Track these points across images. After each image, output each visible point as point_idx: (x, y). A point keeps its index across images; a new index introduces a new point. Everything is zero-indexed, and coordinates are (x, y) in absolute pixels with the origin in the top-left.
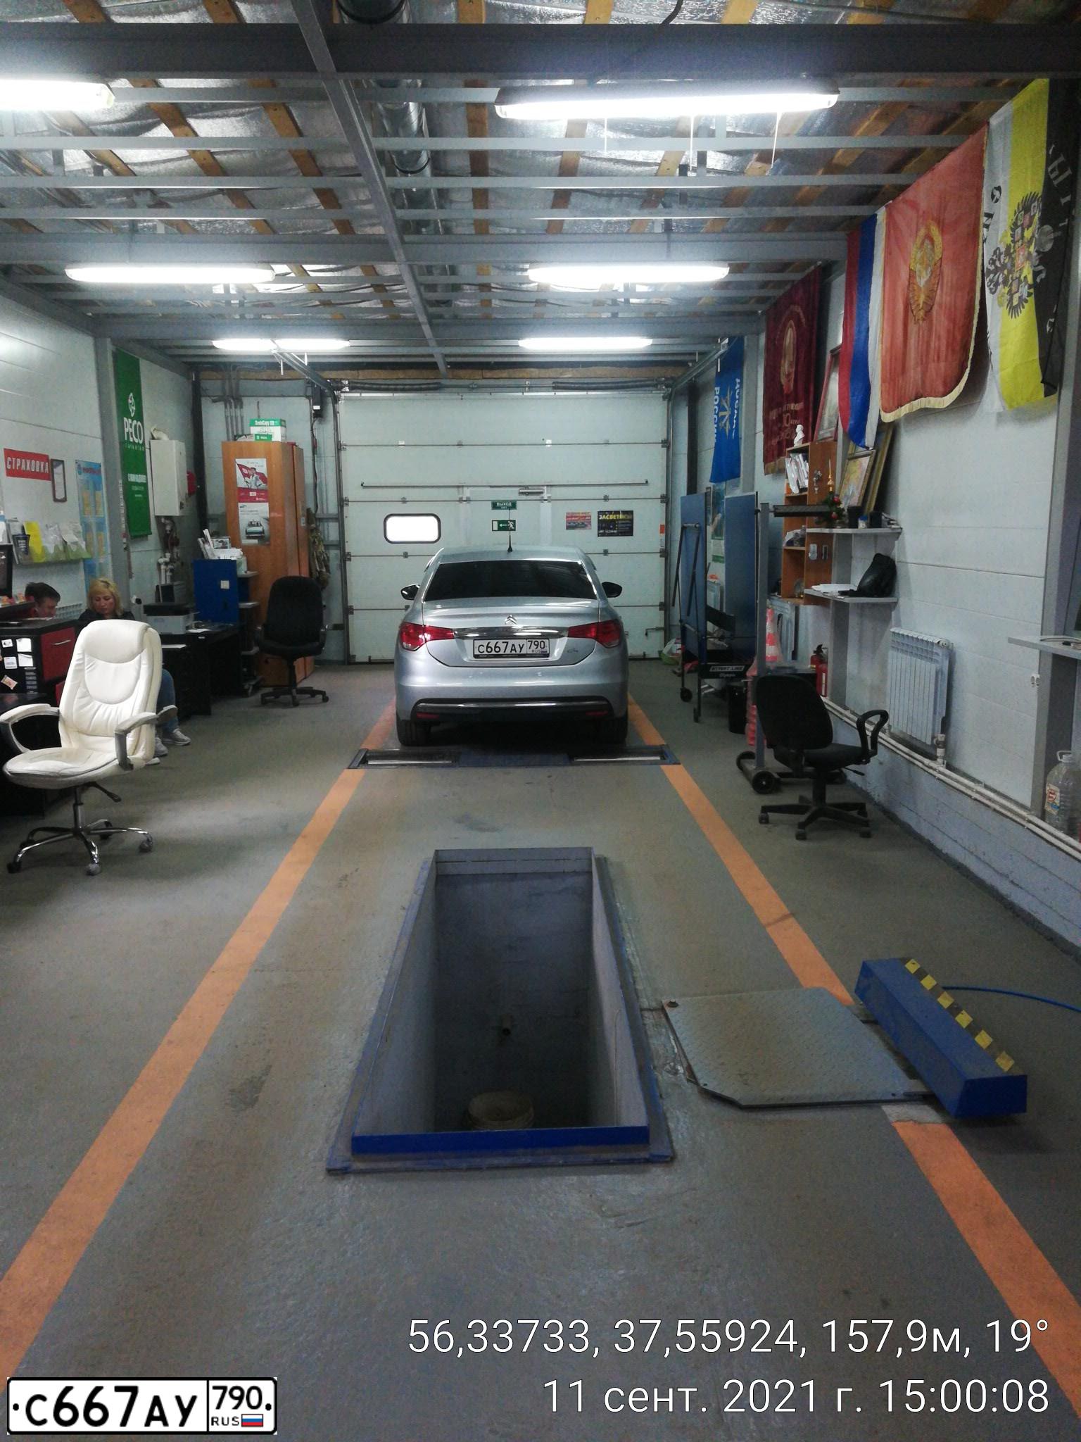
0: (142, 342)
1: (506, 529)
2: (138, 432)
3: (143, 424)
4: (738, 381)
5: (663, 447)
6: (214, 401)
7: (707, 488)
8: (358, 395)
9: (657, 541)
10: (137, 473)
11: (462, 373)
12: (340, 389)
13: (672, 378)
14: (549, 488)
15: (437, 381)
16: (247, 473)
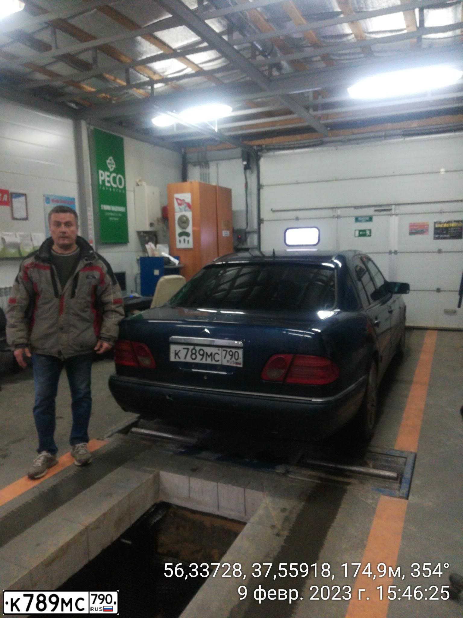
1: (364, 235)
3: (124, 176)
6: (194, 166)
8: (272, 153)
10: (115, 205)
11: (337, 132)
12: (261, 151)
14: (397, 206)
15: (321, 139)
16: (181, 202)
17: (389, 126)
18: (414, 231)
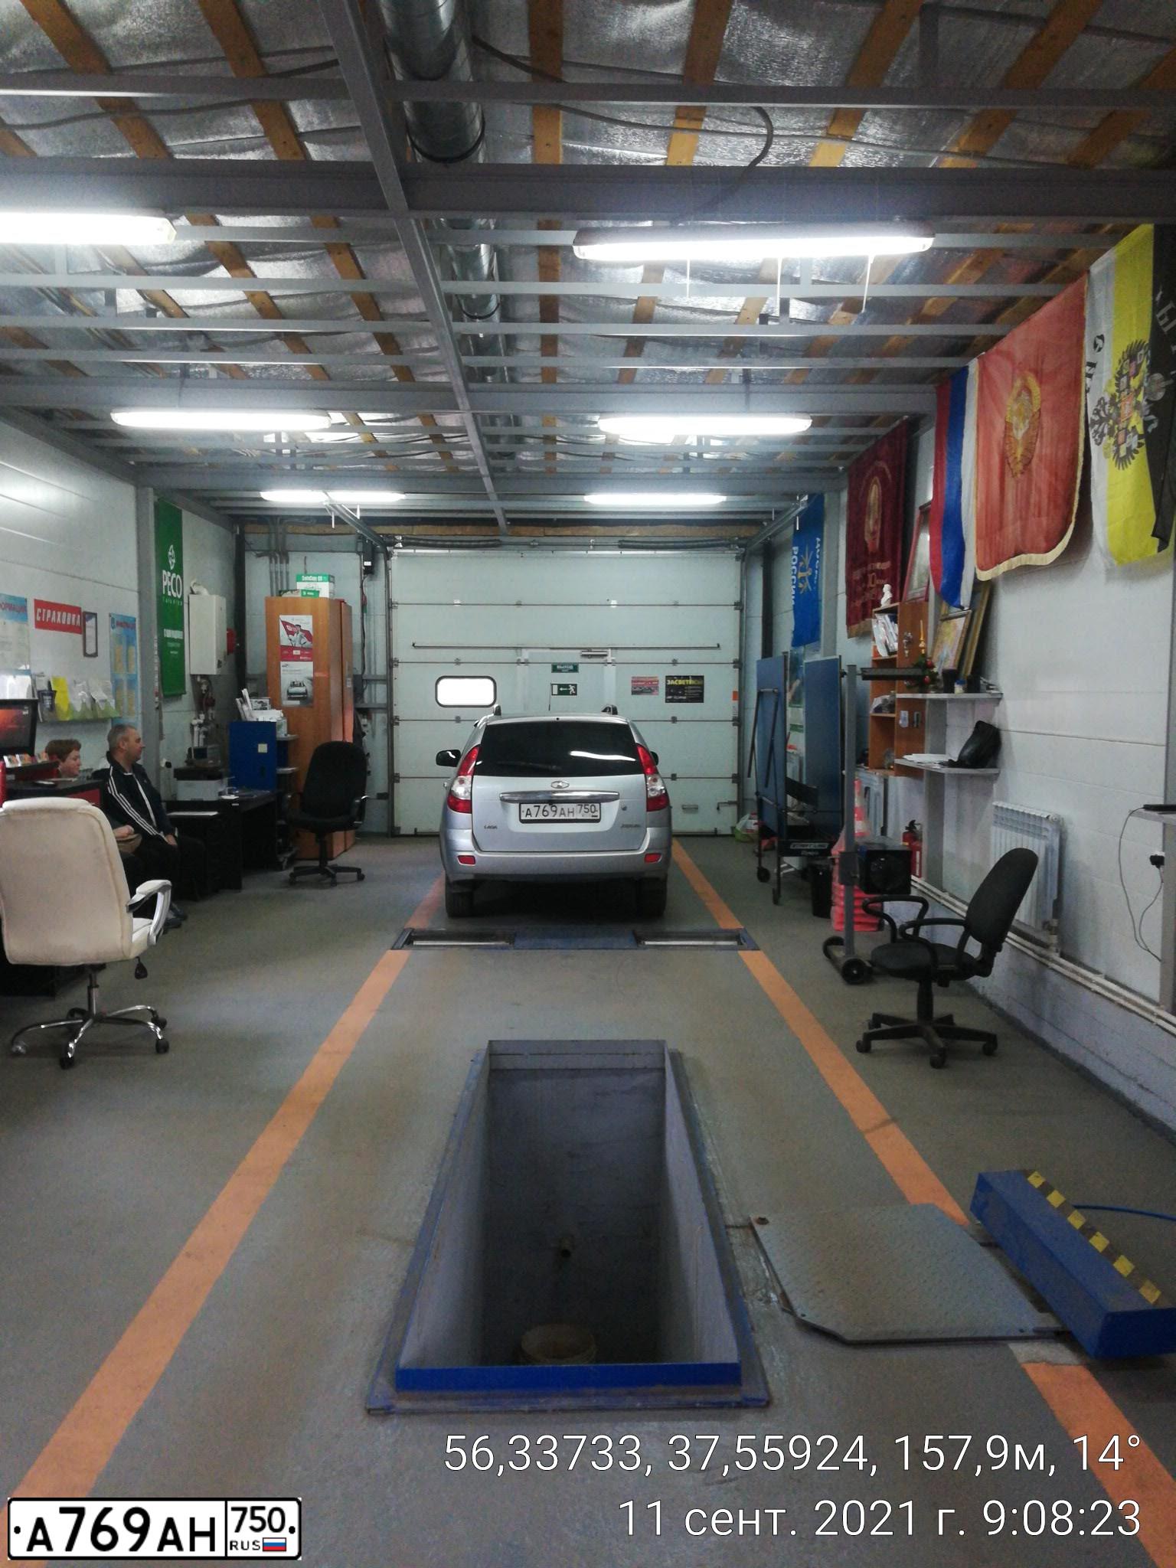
0: (186, 492)
1: (567, 693)
2: (177, 586)
3: (182, 578)
4: (818, 539)
5: (736, 609)
6: (259, 556)
7: (784, 653)
8: (412, 551)
9: (729, 708)
10: (174, 629)
11: (523, 529)
12: (393, 544)
13: (745, 538)
14: (614, 651)
15: (497, 538)
16: (292, 630)
17: (599, 530)
18: (637, 689)
